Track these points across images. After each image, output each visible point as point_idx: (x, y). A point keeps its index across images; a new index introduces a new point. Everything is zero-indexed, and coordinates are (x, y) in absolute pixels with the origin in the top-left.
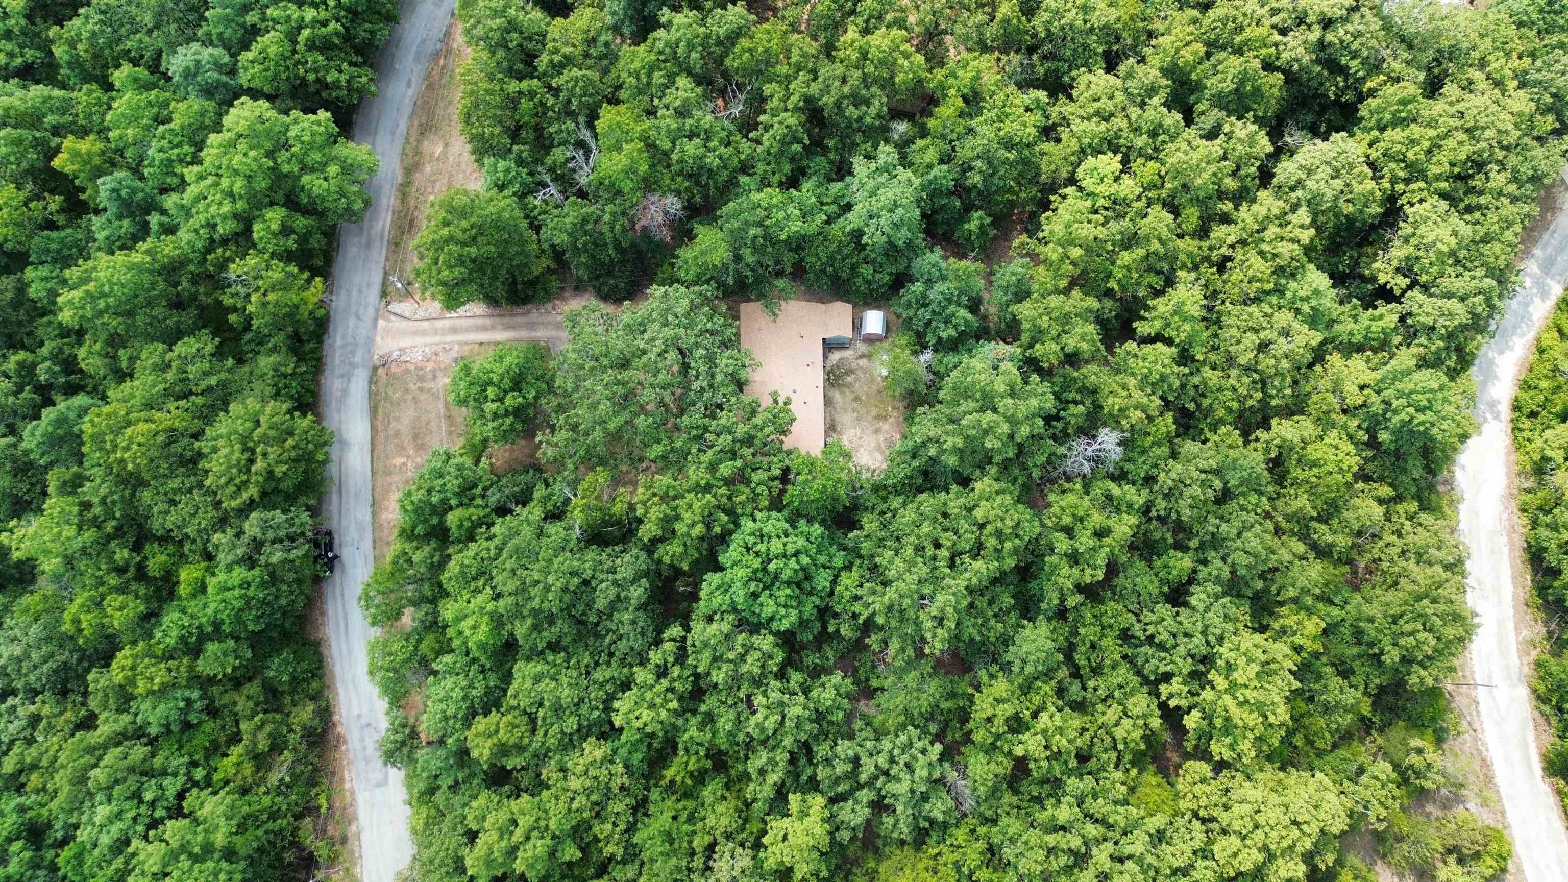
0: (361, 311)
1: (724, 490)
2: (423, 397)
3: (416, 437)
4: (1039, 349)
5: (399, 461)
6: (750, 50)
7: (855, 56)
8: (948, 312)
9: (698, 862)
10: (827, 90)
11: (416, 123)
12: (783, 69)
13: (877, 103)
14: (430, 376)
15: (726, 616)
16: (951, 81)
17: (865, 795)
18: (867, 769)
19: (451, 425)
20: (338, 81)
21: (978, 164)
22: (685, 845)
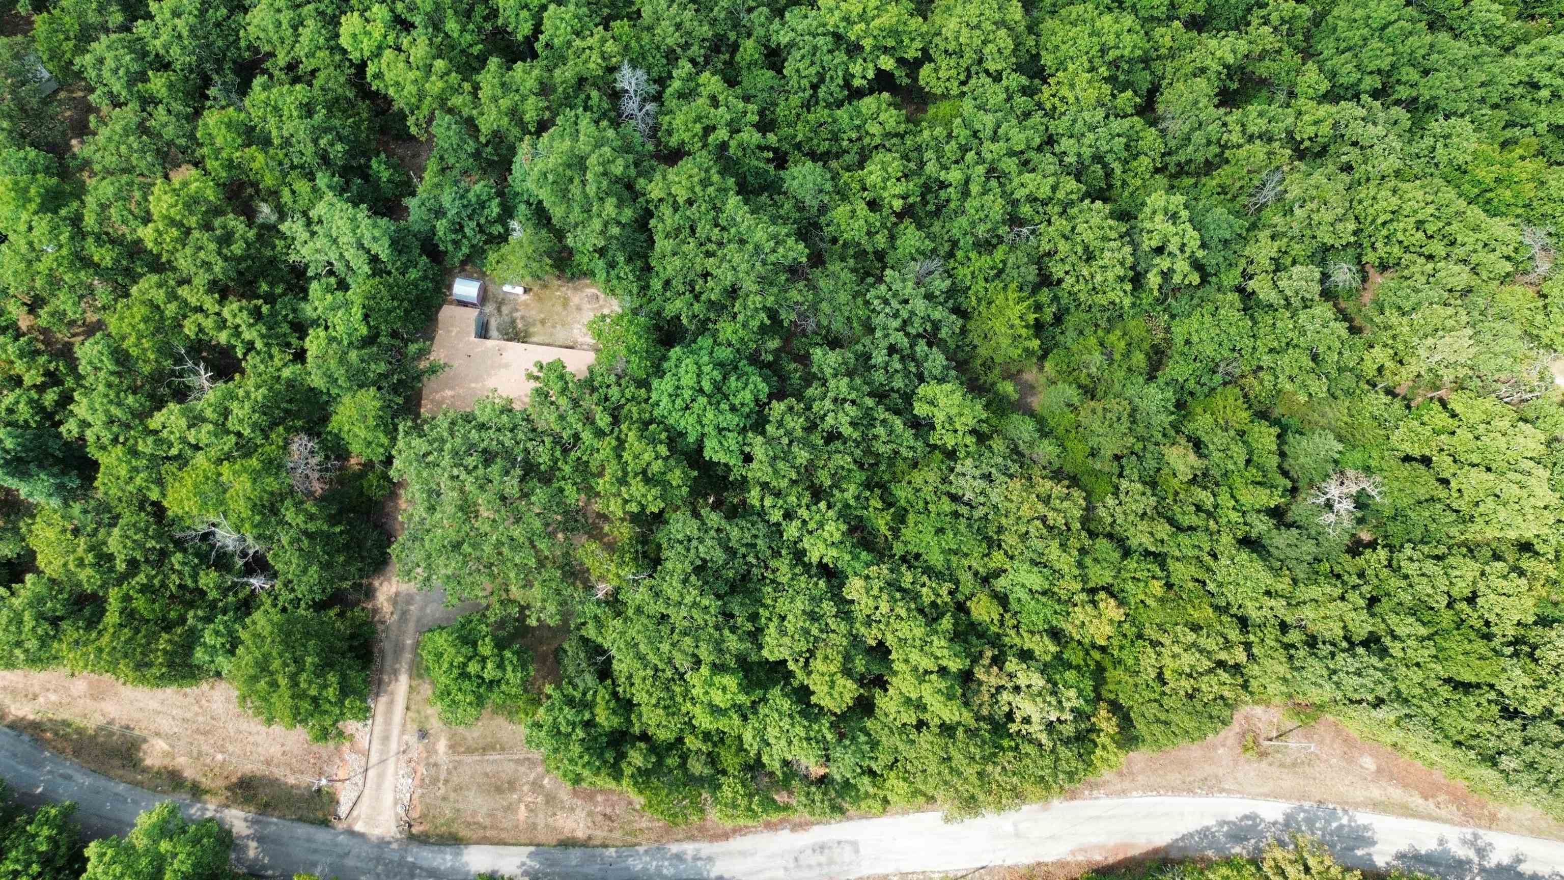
0: (339, 850)
1: (624, 427)
2: (455, 779)
3: (499, 790)
4: (530, 116)
5: (522, 812)
6: (140, 337)
7: (175, 232)
8: (474, 200)
9: (964, 510)
10: (207, 265)
11: (120, 772)
12: (171, 309)
13: (232, 223)
14: (433, 771)
15: (748, 440)
16: (224, 155)
17: (921, 347)
18: (899, 339)
19: (493, 748)
20: (49, 838)
21: (323, 142)
22: (948, 519)
